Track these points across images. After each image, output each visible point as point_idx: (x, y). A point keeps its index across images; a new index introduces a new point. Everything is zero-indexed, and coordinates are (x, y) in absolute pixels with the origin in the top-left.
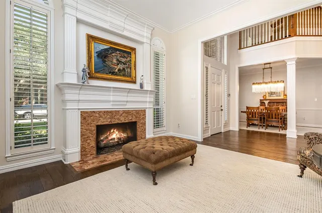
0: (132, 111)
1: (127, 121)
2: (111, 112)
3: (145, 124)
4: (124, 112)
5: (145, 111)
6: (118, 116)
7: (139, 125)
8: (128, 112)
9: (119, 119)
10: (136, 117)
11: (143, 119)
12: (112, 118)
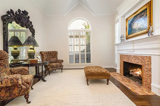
1: (135, 63)
4: (134, 56)
6: (131, 59)
10: (142, 62)
11: (148, 64)
12: (128, 59)
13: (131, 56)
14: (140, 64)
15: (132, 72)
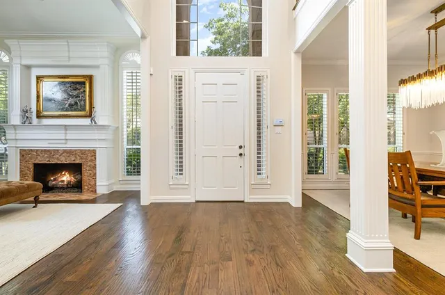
0: (76, 150)
1: (68, 162)
2: (49, 151)
3: (95, 167)
4: (65, 151)
5: (94, 152)
6: (58, 156)
7: (85, 169)
8: (70, 152)
9: (58, 159)
10: (81, 158)
11: (92, 160)
12: (50, 157)
13: (58, 150)
14: (77, 162)
15: (55, 180)
